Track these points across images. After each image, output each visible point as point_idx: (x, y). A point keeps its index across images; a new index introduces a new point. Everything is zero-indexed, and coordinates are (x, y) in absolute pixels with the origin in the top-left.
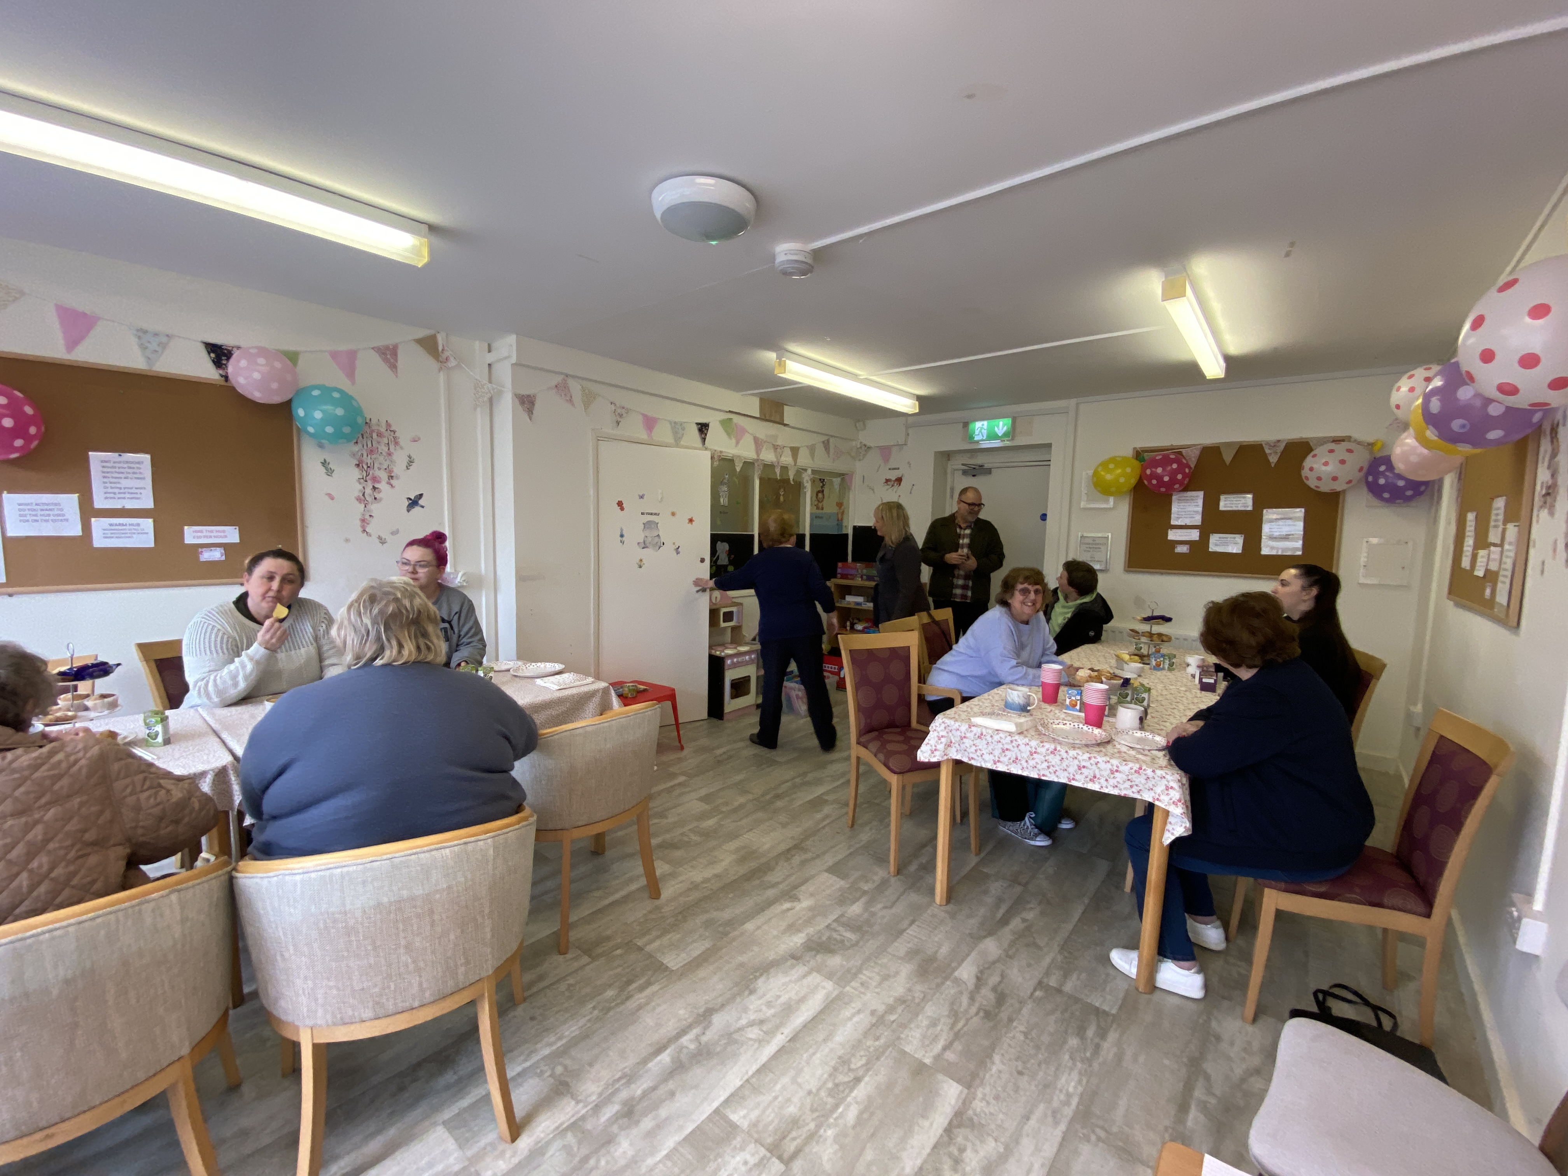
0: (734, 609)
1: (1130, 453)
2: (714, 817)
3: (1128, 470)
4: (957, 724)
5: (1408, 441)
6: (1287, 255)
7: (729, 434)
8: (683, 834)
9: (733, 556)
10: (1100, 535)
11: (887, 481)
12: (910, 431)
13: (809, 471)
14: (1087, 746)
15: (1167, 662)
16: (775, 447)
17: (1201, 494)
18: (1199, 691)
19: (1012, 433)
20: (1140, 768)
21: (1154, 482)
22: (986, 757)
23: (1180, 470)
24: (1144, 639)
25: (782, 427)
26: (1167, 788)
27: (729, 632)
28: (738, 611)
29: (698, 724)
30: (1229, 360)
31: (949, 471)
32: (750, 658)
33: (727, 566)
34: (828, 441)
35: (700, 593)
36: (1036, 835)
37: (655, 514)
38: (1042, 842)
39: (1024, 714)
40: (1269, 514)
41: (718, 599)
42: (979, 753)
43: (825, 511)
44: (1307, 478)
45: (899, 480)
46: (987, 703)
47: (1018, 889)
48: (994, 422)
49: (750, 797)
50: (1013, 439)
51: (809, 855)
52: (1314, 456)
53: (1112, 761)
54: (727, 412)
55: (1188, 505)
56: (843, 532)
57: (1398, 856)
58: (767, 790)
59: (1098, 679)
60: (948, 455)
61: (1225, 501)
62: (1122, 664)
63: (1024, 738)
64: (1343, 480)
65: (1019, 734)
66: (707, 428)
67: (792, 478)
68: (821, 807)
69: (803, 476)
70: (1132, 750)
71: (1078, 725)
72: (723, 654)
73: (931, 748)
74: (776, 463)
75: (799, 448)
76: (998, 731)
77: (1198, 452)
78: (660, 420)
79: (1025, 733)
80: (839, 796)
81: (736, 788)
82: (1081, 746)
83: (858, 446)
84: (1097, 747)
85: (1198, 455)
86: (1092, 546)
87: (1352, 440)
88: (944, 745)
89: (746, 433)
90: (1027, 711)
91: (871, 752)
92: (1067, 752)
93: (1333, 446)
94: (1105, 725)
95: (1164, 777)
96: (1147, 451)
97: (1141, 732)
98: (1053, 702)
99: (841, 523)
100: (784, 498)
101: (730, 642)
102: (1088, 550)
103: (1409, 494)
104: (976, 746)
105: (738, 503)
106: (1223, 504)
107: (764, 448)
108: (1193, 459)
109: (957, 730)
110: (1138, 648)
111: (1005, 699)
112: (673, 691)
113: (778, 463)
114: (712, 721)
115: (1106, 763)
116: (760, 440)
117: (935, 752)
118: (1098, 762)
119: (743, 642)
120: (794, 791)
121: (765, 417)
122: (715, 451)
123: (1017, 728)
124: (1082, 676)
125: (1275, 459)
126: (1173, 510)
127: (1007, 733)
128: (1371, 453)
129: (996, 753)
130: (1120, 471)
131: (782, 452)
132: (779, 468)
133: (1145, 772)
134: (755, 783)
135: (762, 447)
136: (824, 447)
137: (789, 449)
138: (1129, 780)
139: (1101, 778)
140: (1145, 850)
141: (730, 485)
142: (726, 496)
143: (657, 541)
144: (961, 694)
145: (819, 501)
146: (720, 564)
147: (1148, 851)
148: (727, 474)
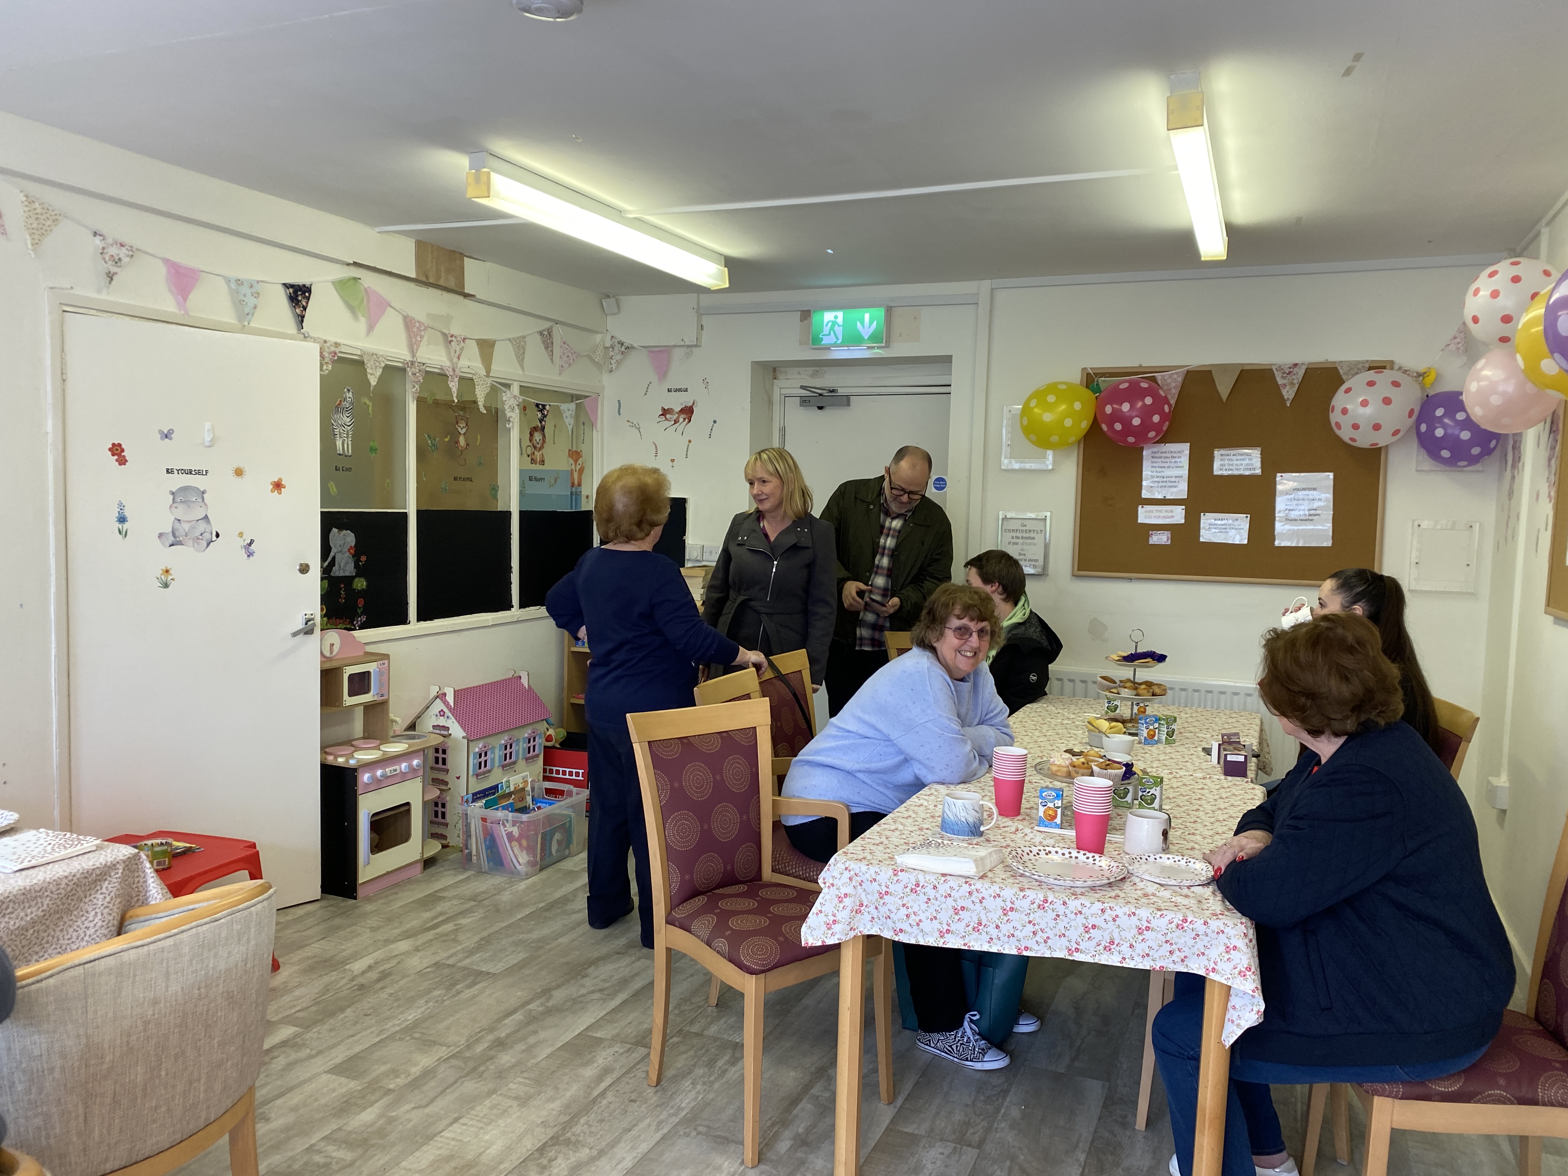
0: (371, 667)
1: (1076, 377)
2: (372, 1104)
3: (1077, 406)
4: (872, 869)
5: (1486, 373)
6: (1348, 72)
7: (353, 310)
8: (310, 1149)
9: (363, 558)
10: (1032, 514)
11: (665, 412)
12: (705, 321)
13: (515, 389)
14: (1093, 888)
15: (1164, 729)
16: (448, 339)
17: (1185, 448)
18: (1223, 777)
19: (886, 336)
20: (1185, 920)
21: (1118, 426)
22: (926, 925)
23: (1156, 407)
24: (1126, 693)
25: (460, 298)
26: (1228, 950)
27: (359, 714)
28: (380, 673)
29: (300, 911)
30: (1233, 232)
31: (776, 397)
32: (410, 766)
34: (550, 331)
35: (301, 637)
36: (983, 1052)
37: (198, 472)
38: (994, 1061)
39: (976, 840)
40: (1285, 482)
41: (336, 649)
42: (913, 919)
43: (546, 467)
44: (1338, 425)
45: (688, 412)
46: (909, 825)
47: (970, 1155)
48: (854, 314)
49: (443, 1052)
50: (887, 346)
51: (584, 1153)
52: (1348, 391)
53: (1137, 913)
54: (348, 264)
55: (1166, 465)
56: (583, 509)
57: (1537, 1018)
58: (476, 1034)
59: (1087, 768)
60: (774, 370)
61: (1221, 460)
62: (1104, 738)
63: (989, 884)
64: (1388, 428)
65: (982, 878)
66: (307, 294)
67: (482, 400)
68: (590, 1053)
69: (504, 398)
70: (1163, 889)
71: (1070, 853)
72: (352, 762)
73: (825, 919)
74: (451, 370)
75: (495, 342)
76: (944, 875)
77: (1180, 379)
78: (205, 274)
79: (990, 874)
80: (630, 1023)
81: (408, 1038)
82: (1083, 890)
83: (608, 344)
84: (1109, 889)
85: (1180, 385)
86: (1020, 535)
87: (1396, 367)
88: (848, 910)
89: (389, 308)
90: (981, 834)
91: (698, 937)
92: (1065, 903)
93: (1371, 375)
94: (1110, 850)
95: (1223, 932)
96: (1103, 375)
97: (1168, 856)
98: (1018, 814)
99: (579, 490)
100: (466, 441)
101: (364, 738)
102: (1015, 540)
103: (1476, 451)
104: (907, 908)
105: (372, 450)
106: (1216, 465)
107: (425, 338)
108: (1174, 391)
109: (871, 881)
110: (1116, 707)
111: (937, 814)
112: (254, 845)
113: (454, 370)
114: (332, 902)
115: (1129, 915)
116: (417, 324)
117: (833, 926)
118: (1117, 916)
119: (391, 734)
120: (531, 1028)
121: (427, 277)
122: (325, 342)
123: (977, 868)
124: (1060, 766)
125: (1290, 392)
126: (1144, 473)
127: (961, 878)
128: (1423, 388)
129: (944, 916)
130: (1063, 407)
131: (462, 349)
132: (456, 380)
133: (1191, 926)
134: (446, 1023)
135: (422, 337)
136: (543, 343)
137: (474, 343)
138: (1167, 942)
139: (1122, 942)
140: (1189, 1059)
141: (355, 410)
142: (348, 434)
143: (202, 530)
144: (848, 810)
145: (535, 447)
146: (337, 574)
147: (1196, 1059)
148: (349, 390)
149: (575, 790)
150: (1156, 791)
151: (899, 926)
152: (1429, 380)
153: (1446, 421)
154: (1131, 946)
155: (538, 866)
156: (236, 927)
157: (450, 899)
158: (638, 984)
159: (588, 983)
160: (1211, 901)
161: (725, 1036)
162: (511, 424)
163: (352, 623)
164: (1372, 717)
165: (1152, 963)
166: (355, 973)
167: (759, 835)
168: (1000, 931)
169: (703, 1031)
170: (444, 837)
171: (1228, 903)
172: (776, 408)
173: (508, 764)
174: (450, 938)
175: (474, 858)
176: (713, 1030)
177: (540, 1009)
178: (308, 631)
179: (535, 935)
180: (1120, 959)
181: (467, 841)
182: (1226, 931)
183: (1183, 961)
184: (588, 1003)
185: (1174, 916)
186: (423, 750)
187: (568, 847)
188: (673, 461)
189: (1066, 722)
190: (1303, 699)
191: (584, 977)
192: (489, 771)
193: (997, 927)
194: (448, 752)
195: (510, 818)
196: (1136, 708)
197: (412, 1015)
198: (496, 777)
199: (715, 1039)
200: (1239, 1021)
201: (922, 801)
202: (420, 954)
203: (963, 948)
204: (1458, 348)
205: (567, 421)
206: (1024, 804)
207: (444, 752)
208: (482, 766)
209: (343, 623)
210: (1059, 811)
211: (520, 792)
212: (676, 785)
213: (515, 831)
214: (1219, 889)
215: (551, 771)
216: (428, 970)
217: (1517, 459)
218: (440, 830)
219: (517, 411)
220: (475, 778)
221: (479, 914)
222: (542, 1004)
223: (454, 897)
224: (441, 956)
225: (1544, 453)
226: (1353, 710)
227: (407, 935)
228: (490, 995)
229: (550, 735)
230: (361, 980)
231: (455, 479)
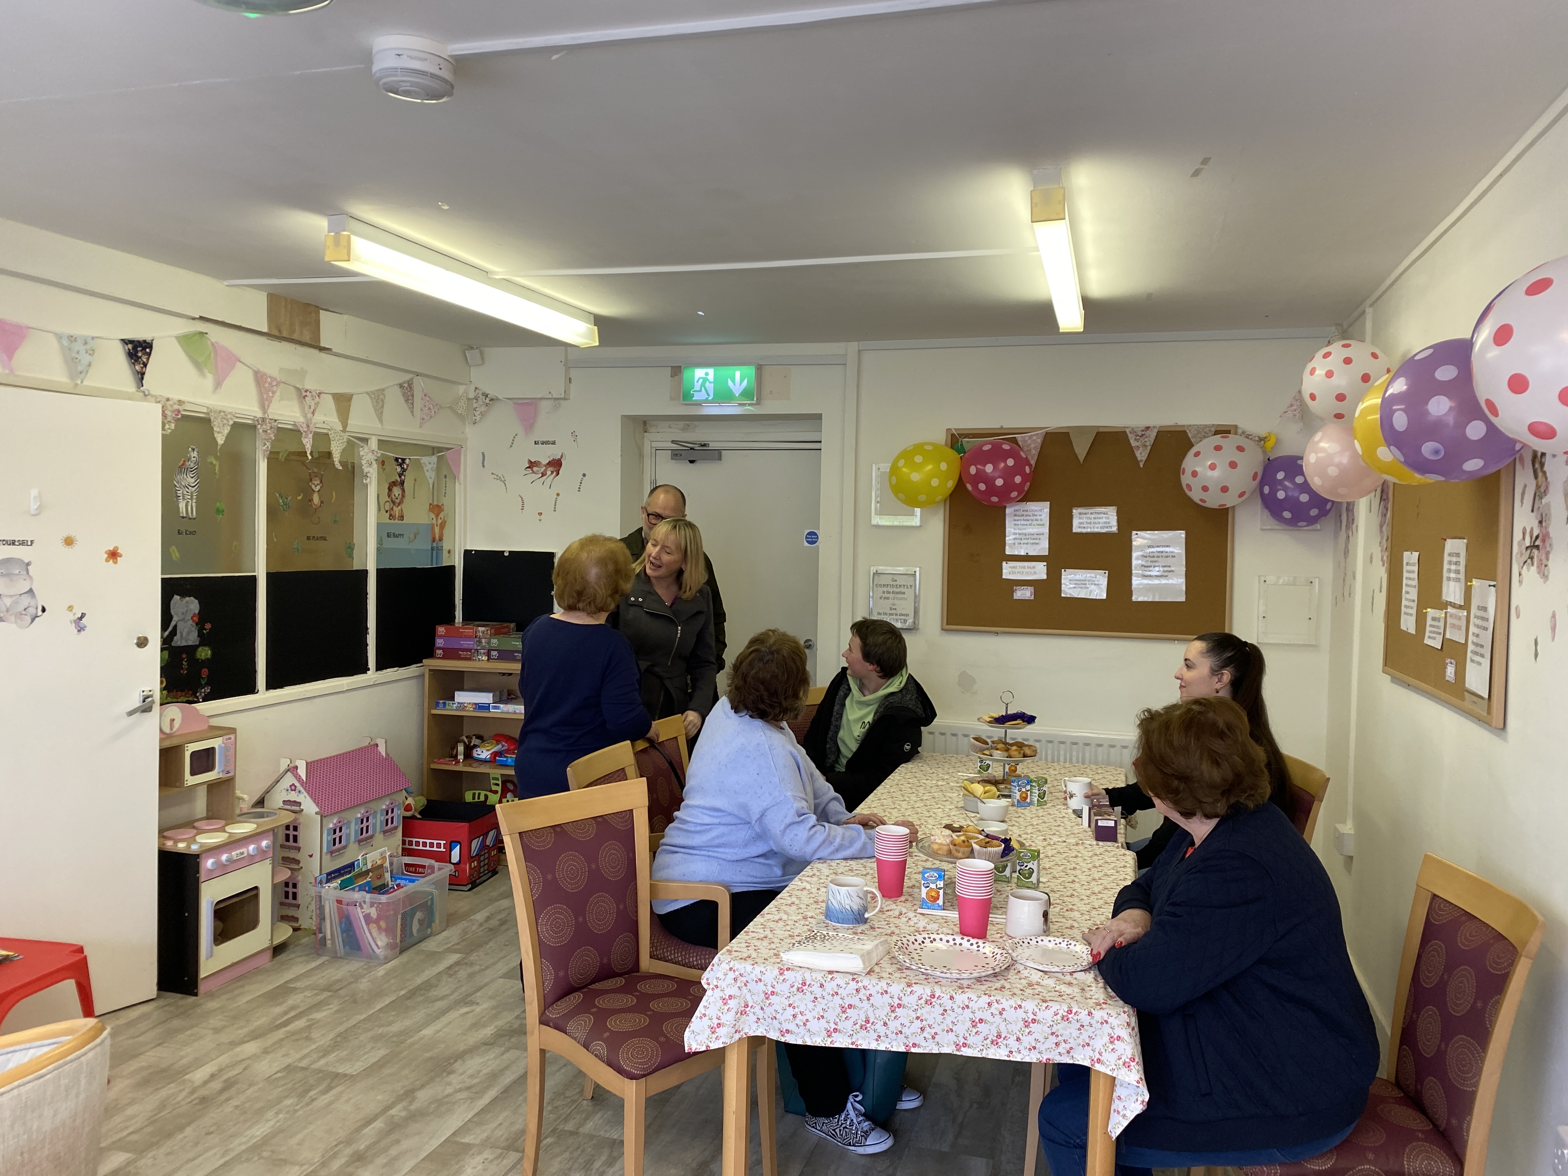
0: (215, 743)
1: (941, 437)
3: (944, 466)
7: (198, 366)
9: (208, 626)
10: (901, 569)
11: (532, 465)
12: (573, 373)
13: (373, 444)
14: (979, 980)
15: (1036, 791)
16: (302, 395)
17: (1045, 506)
19: (757, 392)
20: (1070, 1012)
21: (982, 487)
22: (813, 1025)
23: (1018, 469)
25: (315, 352)
26: (1112, 1040)
28: (226, 749)
31: (647, 450)
32: (259, 848)
33: (194, 648)
34: (410, 384)
35: (137, 715)
36: (866, 1134)
37: (23, 543)
38: (877, 1144)
39: (860, 928)
40: (1140, 539)
41: (177, 725)
42: (800, 1019)
44: (1189, 487)
45: (556, 465)
46: (793, 913)
48: (725, 371)
50: (758, 403)
52: (1197, 454)
53: (1023, 1005)
54: (194, 319)
55: (1030, 522)
56: (444, 565)
57: (1398, 1084)
58: (332, 1149)
59: (968, 847)
60: (645, 423)
61: (1080, 518)
62: (980, 804)
63: (876, 981)
64: (1234, 491)
65: (869, 973)
66: (148, 350)
67: (338, 455)
68: (457, 1163)
69: (361, 453)
70: (1047, 976)
71: (954, 940)
72: (194, 848)
73: (709, 1023)
74: (305, 425)
75: (352, 395)
76: (830, 972)
77: (1039, 441)
78: (32, 330)
79: (877, 969)
80: (501, 1124)
81: (256, 1158)
82: (969, 982)
83: (472, 395)
84: (994, 979)
85: (1039, 447)
86: (891, 590)
87: (1240, 431)
88: (733, 1013)
89: (238, 363)
90: (865, 921)
91: (575, 1039)
92: (952, 998)
93: (1217, 440)
94: (993, 932)
95: (1107, 1022)
96: (967, 436)
97: (1049, 938)
98: (900, 894)
99: (440, 545)
100: (320, 498)
101: (208, 818)
102: (886, 595)
103: (1314, 512)
104: (794, 1008)
105: (218, 511)
106: (1076, 522)
107: (278, 394)
108: (1034, 452)
109: (756, 982)
110: (988, 766)
111: (821, 900)
112: (80, 950)
113: (308, 426)
114: (170, 1001)
115: (1016, 1008)
116: (269, 380)
117: (717, 1030)
118: (1003, 1009)
119: (238, 812)
120: (393, 1137)
121: (280, 331)
122: (168, 400)
123: (864, 963)
124: (941, 844)
125: (1143, 454)
126: (1007, 530)
127: (848, 975)
128: (1264, 452)
129: (831, 1015)
130: (930, 467)
131: (317, 404)
132: (311, 436)
133: (1076, 1017)
134: (300, 1136)
135: (274, 393)
136: (404, 396)
137: (330, 397)
138: (1053, 1034)
139: (1008, 1036)
140: (1076, 1147)
141: (202, 472)
142: (192, 496)
143: (26, 605)
144: (729, 891)
145: (394, 502)
146: (179, 644)
147: (1082, 1148)
148: (193, 450)
149: (437, 865)
150: (1033, 865)
151: (786, 1026)
152: (1270, 444)
153: (1287, 483)
154: (1018, 1039)
155: (398, 949)
156: (64, 1082)
157: (304, 990)
158: (508, 1078)
159: (455, 1080)
160: (1093, 988)
161: (602, 1133)
162: (369, 480)
163: (194, 694)
164: (1242, 801)
165: (1039, 1056)
166: (196, 1084)
167: (636, 923)
168: (888, 1028)
169: (578, 1129)
170: (296, 919)
171: (1110, 990)
172: (647, 462)
173: (365, 838)
174: (304, 1036)
175: (329, 942)
176: (589, 1127)
177: (403, 1114)
178: (146, 708)
179: (396, 1028)
180: (1007, 1053)
181: (320, 924)
182: (1109, 1021)
183: (1068, 1052)
184: (454, 1103)
185: (1059, 1007)
186: (273, 830)
187: (429, 926)
188: (540, 514)
189: (940, 783)
190: (1176, 782)
191: (450, 1073)
192: (345, 847)
193: (885, 1024)
194: (300, 828)
195: (367, 900)
196: (1007, 767)
197: (260, 1131)
198: (353, 854)
199: (591, 1137)
200: (1125, 1112)
201: (805, 884)
202: (269, 1057)
203: (851, 1046)
204: (1295, 415)
205: (427, 474)
206: (907, 883)
207: (296, 829)
208: (336, 841)
209: (185, 696)
210: (941, 892)
211: (378, 869)
212: (549, 877)
213: (373, 912)
214: (1101, 974)
215: (411, 843)
216: (279, 1075)
217: (1351, 520)
218: (291, 912)
219: (375, 466)
220: (329, 856)
221: (334, 1007)
222: (405, 1108)
223: (306, 988)
224: (294, 1057)
225: (1376, 519)
226: (1223, 793)
227: (254, 1036)
228: (347, 1101)
229: (409, 805)
230: (203, 1092)
231: (308, 538)
